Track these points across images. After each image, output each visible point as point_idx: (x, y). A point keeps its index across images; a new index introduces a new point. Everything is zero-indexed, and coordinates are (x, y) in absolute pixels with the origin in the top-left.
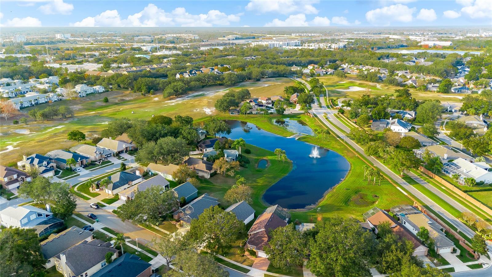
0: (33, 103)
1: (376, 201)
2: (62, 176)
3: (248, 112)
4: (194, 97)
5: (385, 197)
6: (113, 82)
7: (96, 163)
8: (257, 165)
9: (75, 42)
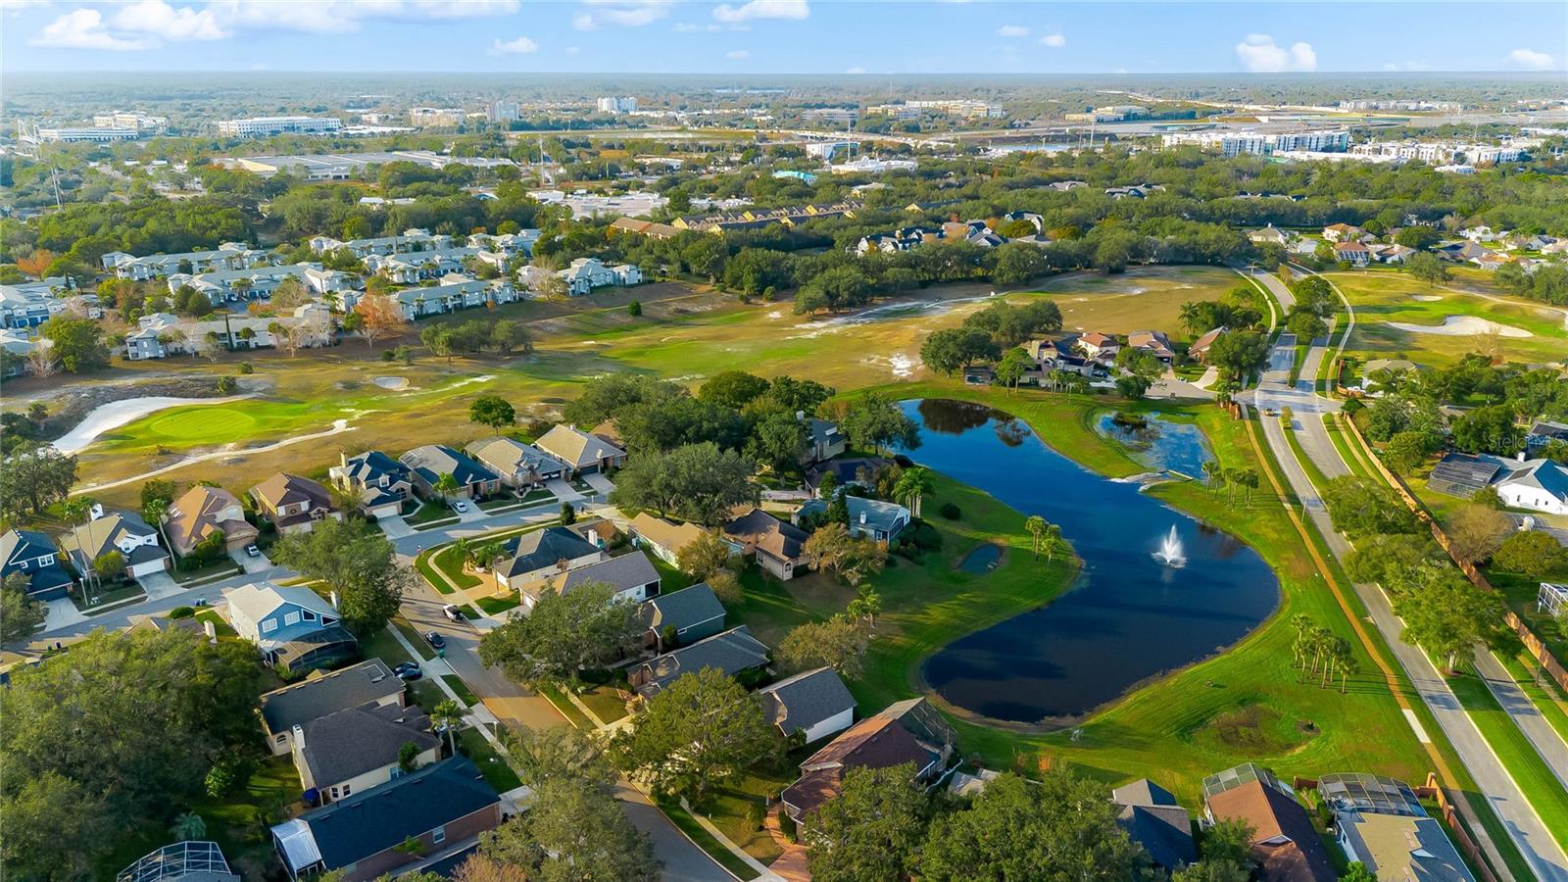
0: (450, 305)
1: (1300, 745)
2: (419, 518)
3: (1025, 379)
4: (886, 316)
5: (1338, 735)
6: (672, 255)
7: (515, 493)
8: (960, 559)
9: (640, 124)
